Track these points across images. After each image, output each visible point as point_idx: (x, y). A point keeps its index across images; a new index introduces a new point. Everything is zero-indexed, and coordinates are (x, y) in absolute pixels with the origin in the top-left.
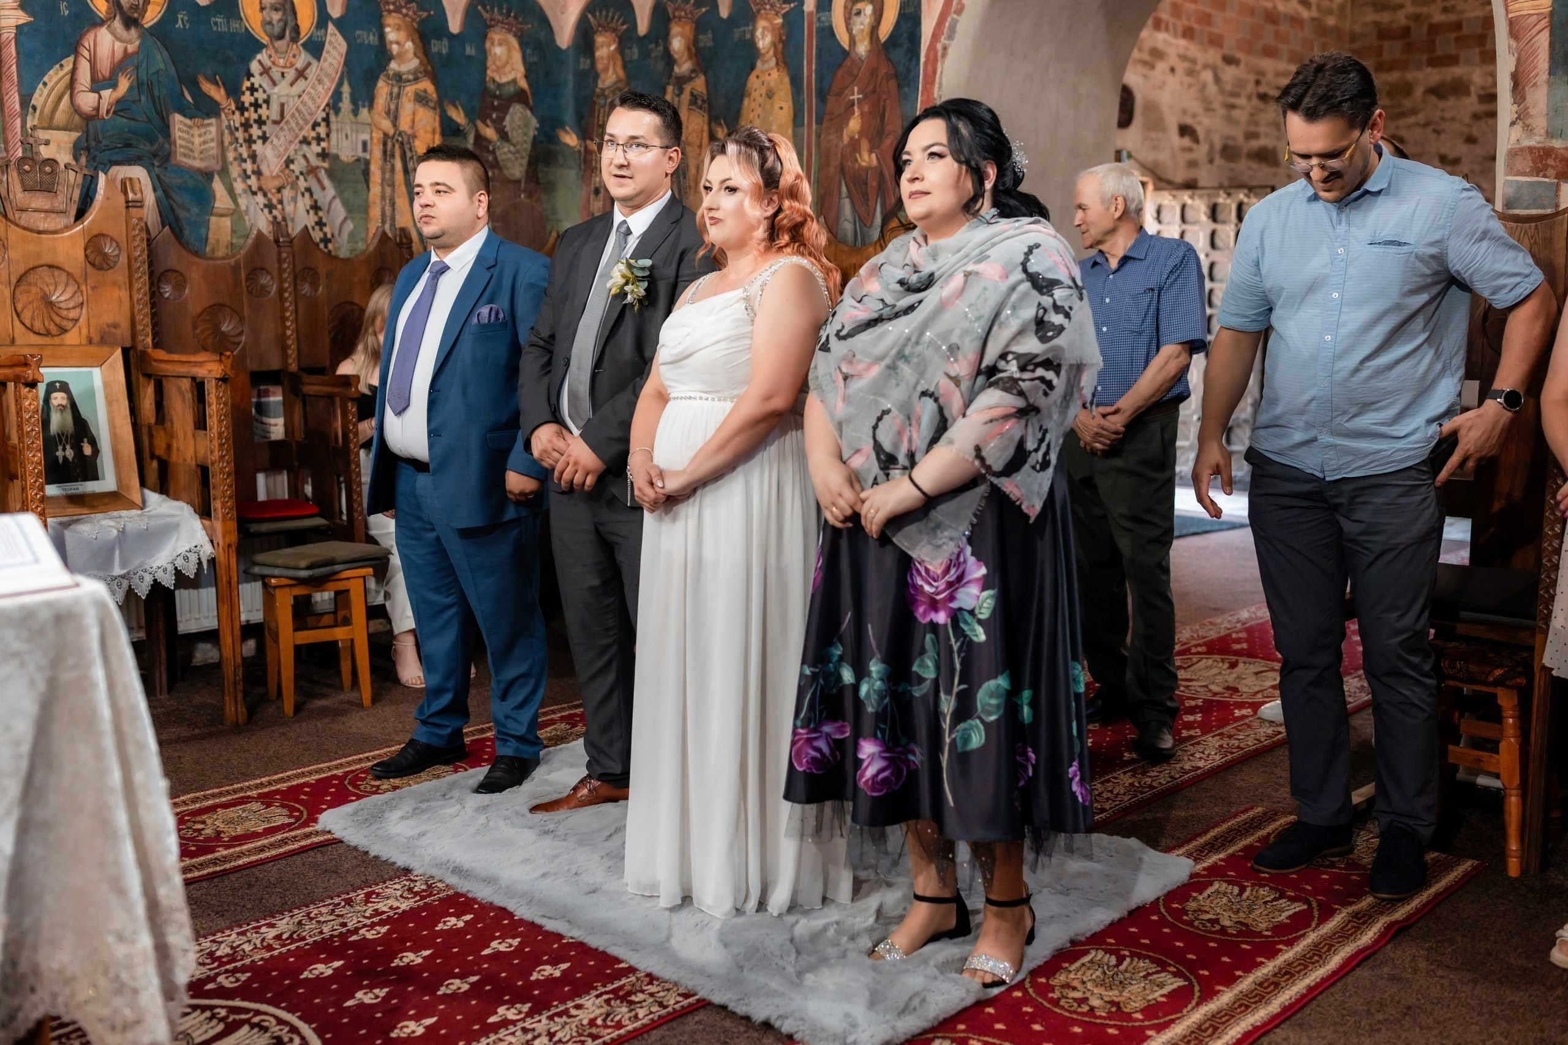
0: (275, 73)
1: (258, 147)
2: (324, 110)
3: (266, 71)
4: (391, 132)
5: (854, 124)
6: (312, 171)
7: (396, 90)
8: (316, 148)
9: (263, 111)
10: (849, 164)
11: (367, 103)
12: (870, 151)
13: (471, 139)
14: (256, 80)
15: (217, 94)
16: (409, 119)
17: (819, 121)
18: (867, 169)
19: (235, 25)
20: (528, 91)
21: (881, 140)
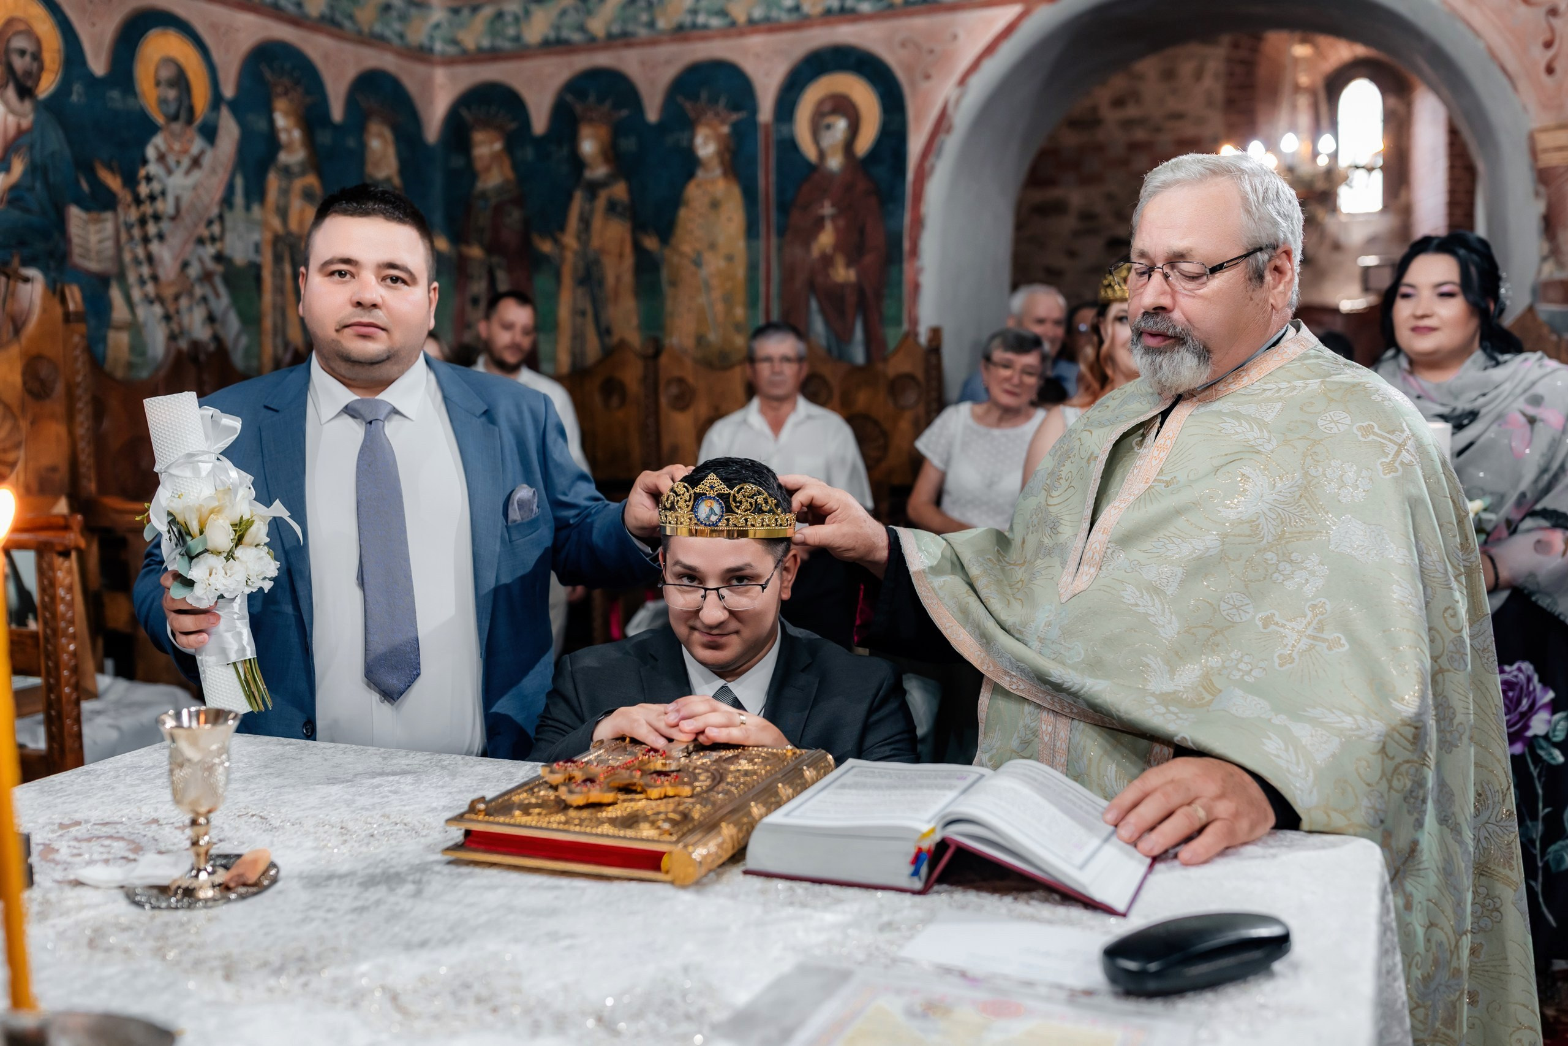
0: (171, 160)
1: (154, 247)
2: (218, 205)
3: (161, 158)
4: (281, 232)
5: (826, 239)
6: (207, 277)
7: (285, 185)
8: (210, 250)
10: (820, 279)
11: (258, 198)
14: (153, 168)
16: (297, 217)
17: (781, 235)
19: (131, 101)
21: (860, 255)
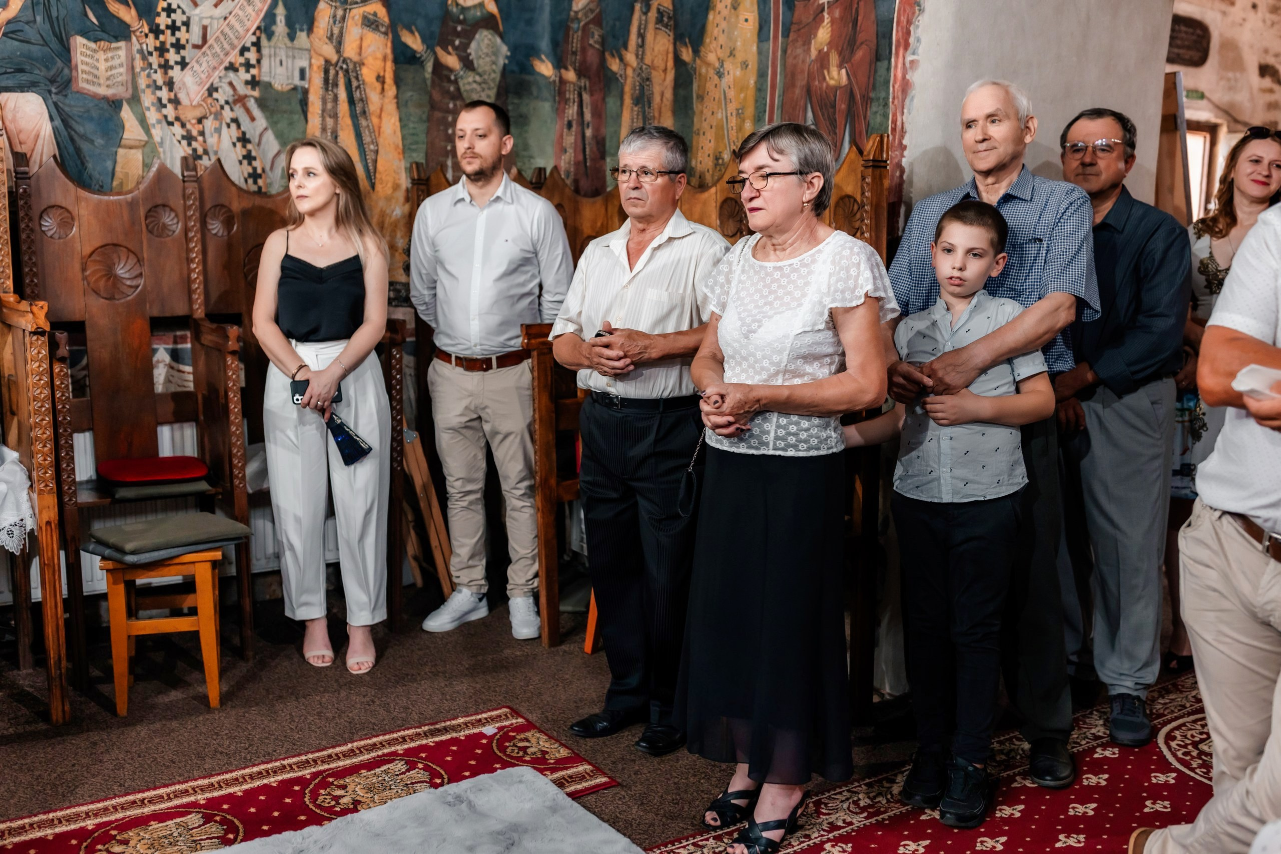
1: (175, 73)
2: (254, 34)
4: (334, 58)
6: (240, 100)
7: (340, 13)
8: (244, 75)
9: (182, 35)
10: (817, 83)
11: (305, 27)
12: (840, 67)
13: (429, 67)
15: (128, 15)
16: (355, 45)
17: (786, 34)
18: (836, 89)
20: (498, 16)
21: (852, 52)
